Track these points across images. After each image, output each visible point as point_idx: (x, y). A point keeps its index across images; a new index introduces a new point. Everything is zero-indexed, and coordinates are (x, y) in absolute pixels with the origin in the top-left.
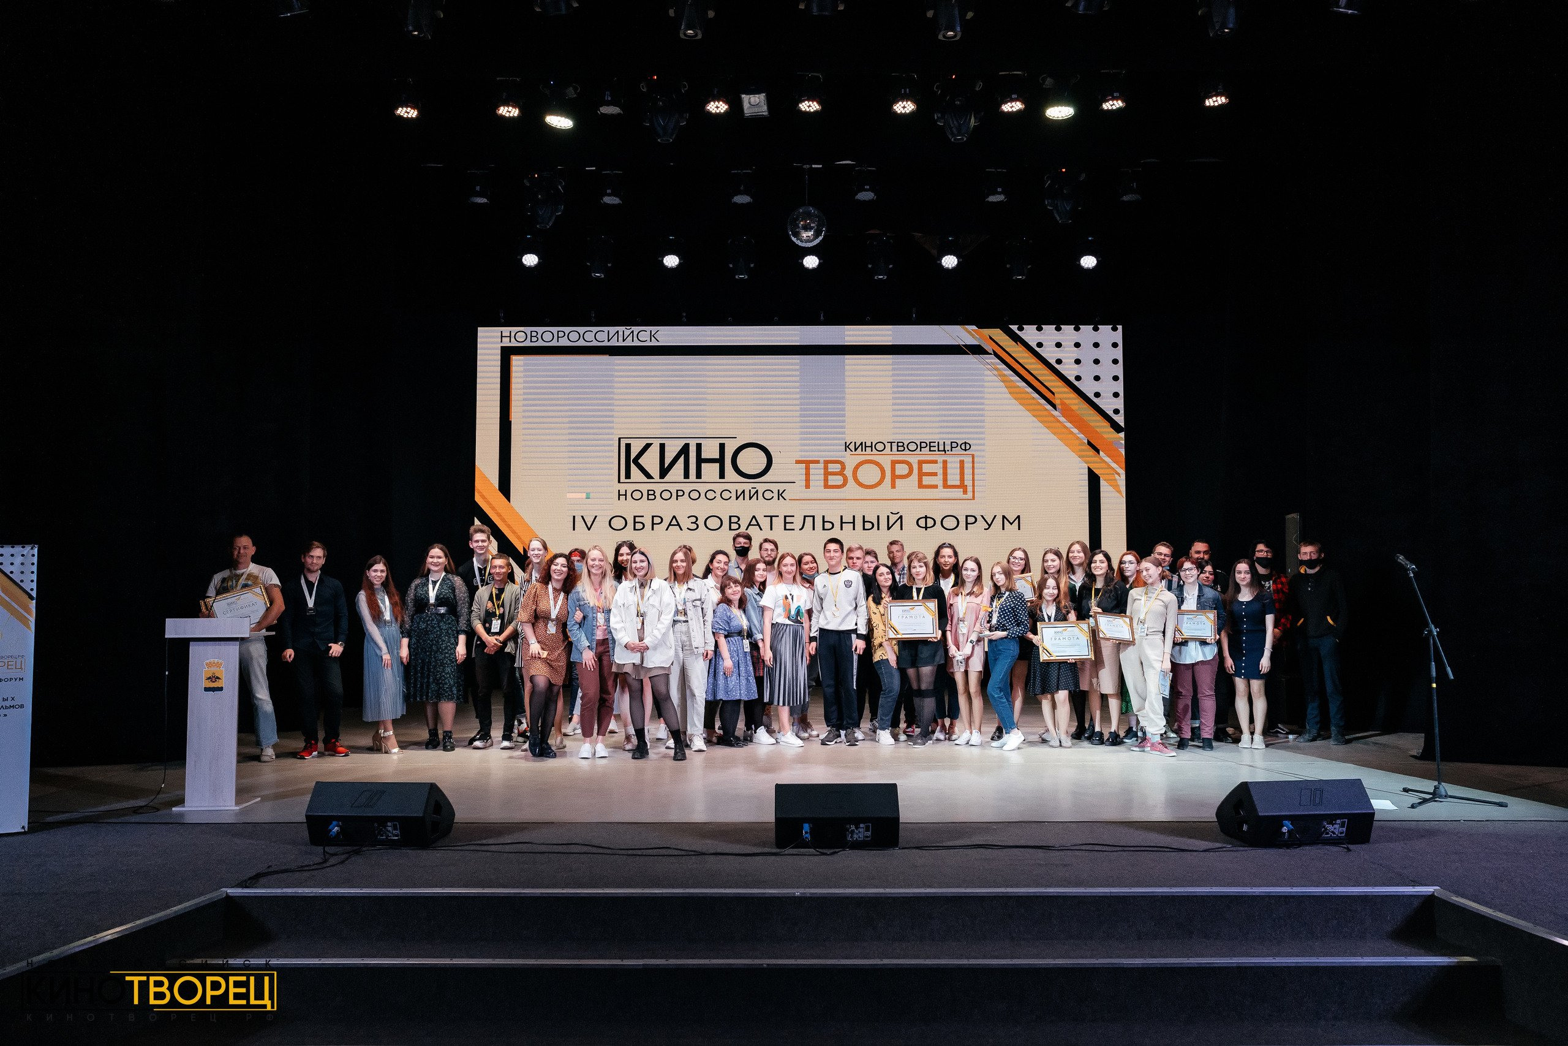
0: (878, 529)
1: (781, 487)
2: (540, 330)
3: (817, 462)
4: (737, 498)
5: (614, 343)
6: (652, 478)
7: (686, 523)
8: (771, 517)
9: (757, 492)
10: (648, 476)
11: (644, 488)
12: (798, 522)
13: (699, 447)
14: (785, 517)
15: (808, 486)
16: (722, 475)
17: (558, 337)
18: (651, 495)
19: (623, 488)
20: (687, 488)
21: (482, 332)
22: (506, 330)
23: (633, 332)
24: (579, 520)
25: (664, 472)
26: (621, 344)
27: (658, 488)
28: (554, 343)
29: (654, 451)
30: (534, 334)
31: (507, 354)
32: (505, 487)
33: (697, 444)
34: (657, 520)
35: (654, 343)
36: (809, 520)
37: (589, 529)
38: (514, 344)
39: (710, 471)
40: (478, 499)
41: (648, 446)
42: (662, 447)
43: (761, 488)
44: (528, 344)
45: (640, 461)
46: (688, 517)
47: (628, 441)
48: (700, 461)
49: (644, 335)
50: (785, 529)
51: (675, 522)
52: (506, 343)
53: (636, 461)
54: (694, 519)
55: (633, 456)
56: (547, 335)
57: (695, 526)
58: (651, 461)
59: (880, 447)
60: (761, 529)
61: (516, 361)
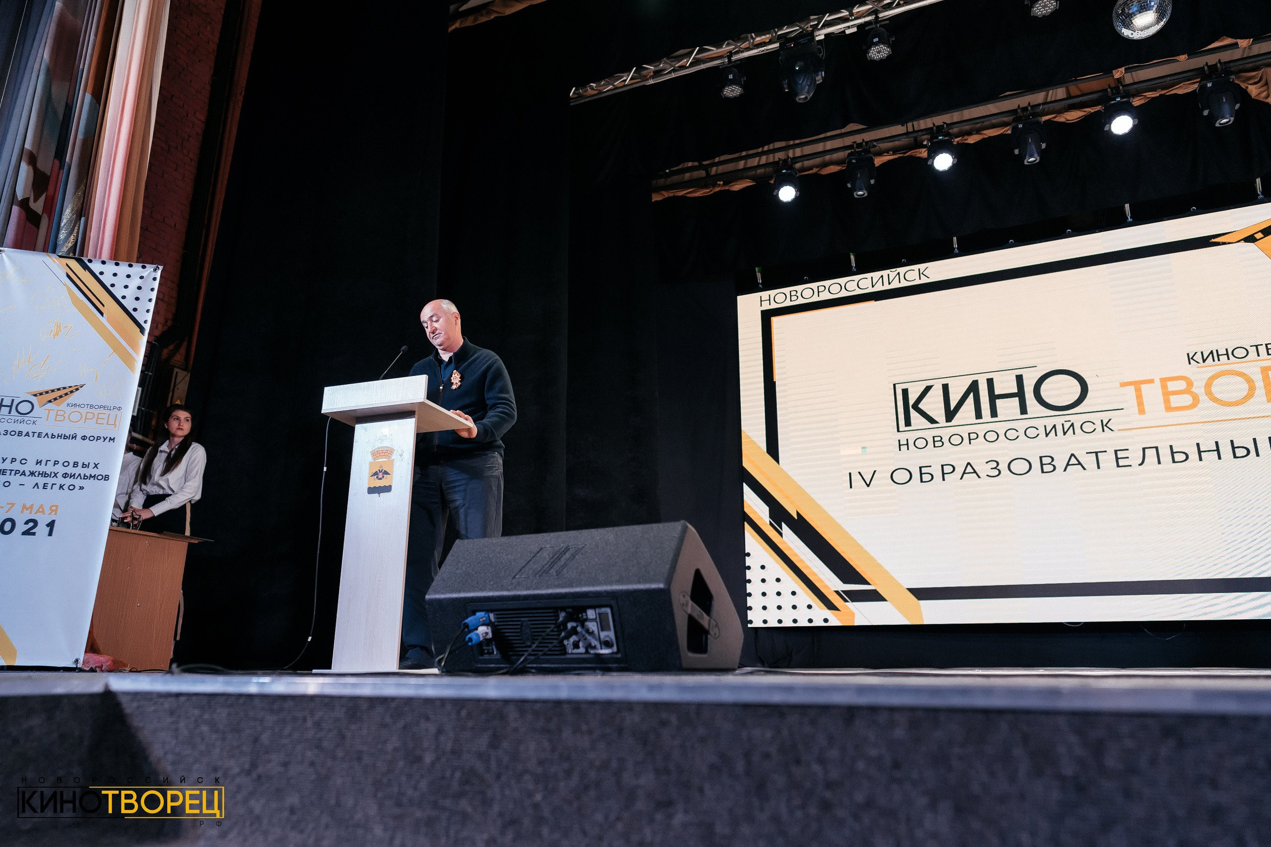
0: (1258, 455)
1: (1105, 417)
2: (799, 288)
3: (1151, 381)
4: (1047, 435)
5: (879, 288)
6: (937, 422)
7: (984, 469)
8: (1096, 453)
9: (1072, 425)
10: (932, 421)
11: (929, 435)
12: (1135, 456)
13: (990, 382)
14: (1116, 451)
15: (1142, 411)
16: (1024, 410)
17: (818, 292)
18: (938, 442)
19: (903, 437)
20: (981, 429)
21: (741, 299)
22: (765, 294)
23: (899, 273)
24: (856, 478)
25: (950, 415)
26: (887, 287)
27: (945, 433)
28: (815, 299)
29: (936, 394)
30: (793, 293)
31: (767, 316)
32: (773, 449)
33: (987, 379)
34: (948, 469)
35: (924, 280)
36: (1150, 453)
37: (868, 486)
38: (774, 306)
39: (1008, 408)
40: (746, 464)
41: (928, 389)
42: (945, 388)
43: (1077, 420)
44: (788, 303)
45: (920, 406)
46: (987, 463)
47: (904, 386)
48: (993, 398)
49: (911, 274)
50: (1118, 466)
51: (970, 469)
52: (766, 306)
53: (916, 407)
54: (994, 465)
55: (911, 402)
56: (806, 292)
57: (996, 472)
58: (934, 405)
59: (1240, 353)
60: (1084, 469)
61: (776, 321)
